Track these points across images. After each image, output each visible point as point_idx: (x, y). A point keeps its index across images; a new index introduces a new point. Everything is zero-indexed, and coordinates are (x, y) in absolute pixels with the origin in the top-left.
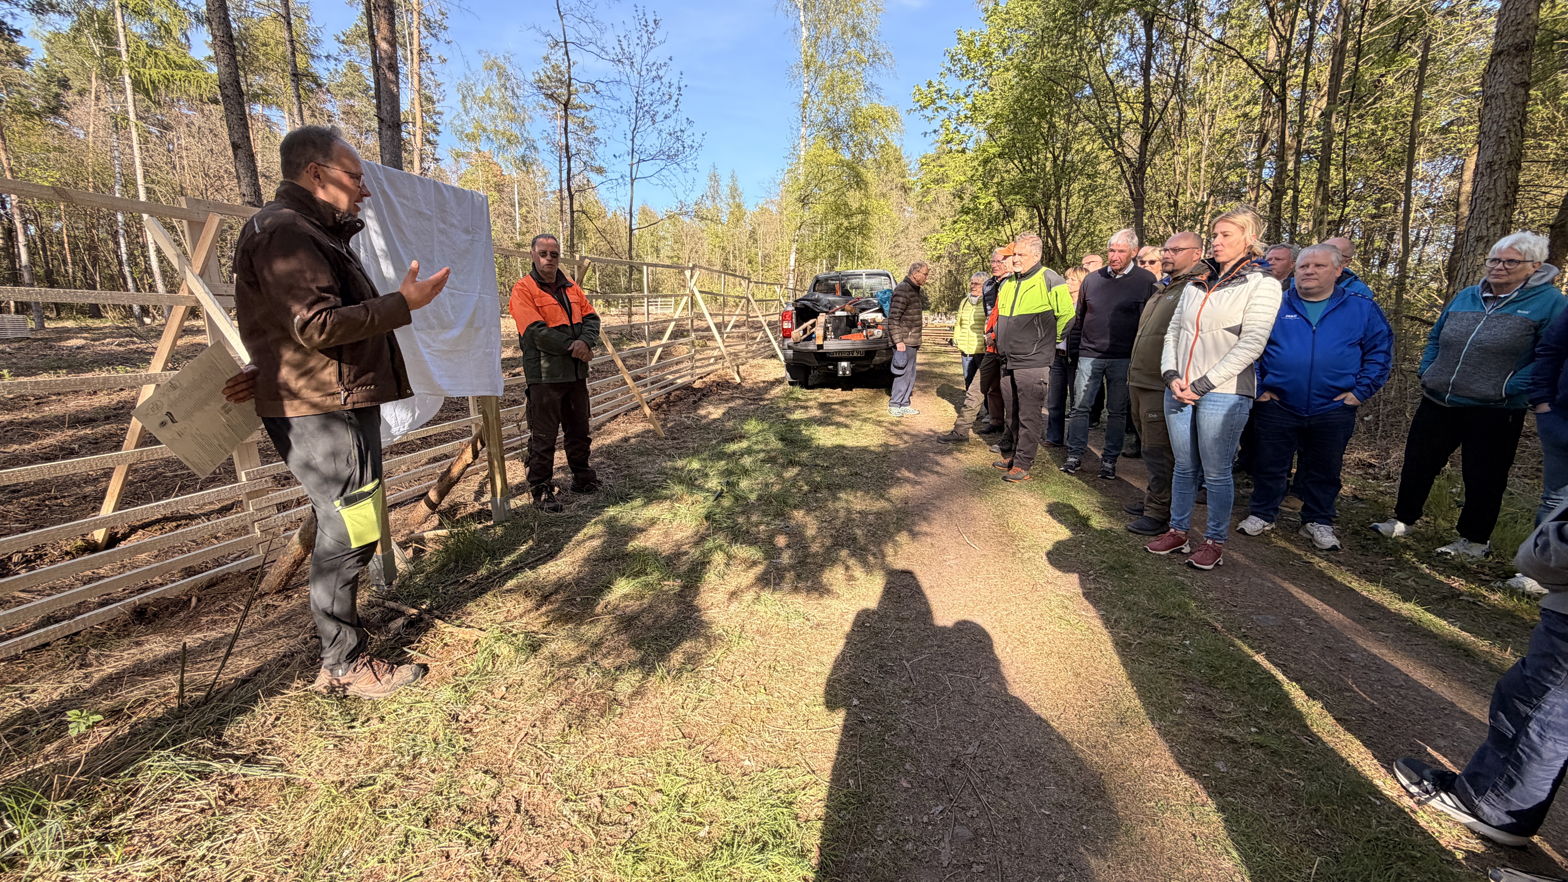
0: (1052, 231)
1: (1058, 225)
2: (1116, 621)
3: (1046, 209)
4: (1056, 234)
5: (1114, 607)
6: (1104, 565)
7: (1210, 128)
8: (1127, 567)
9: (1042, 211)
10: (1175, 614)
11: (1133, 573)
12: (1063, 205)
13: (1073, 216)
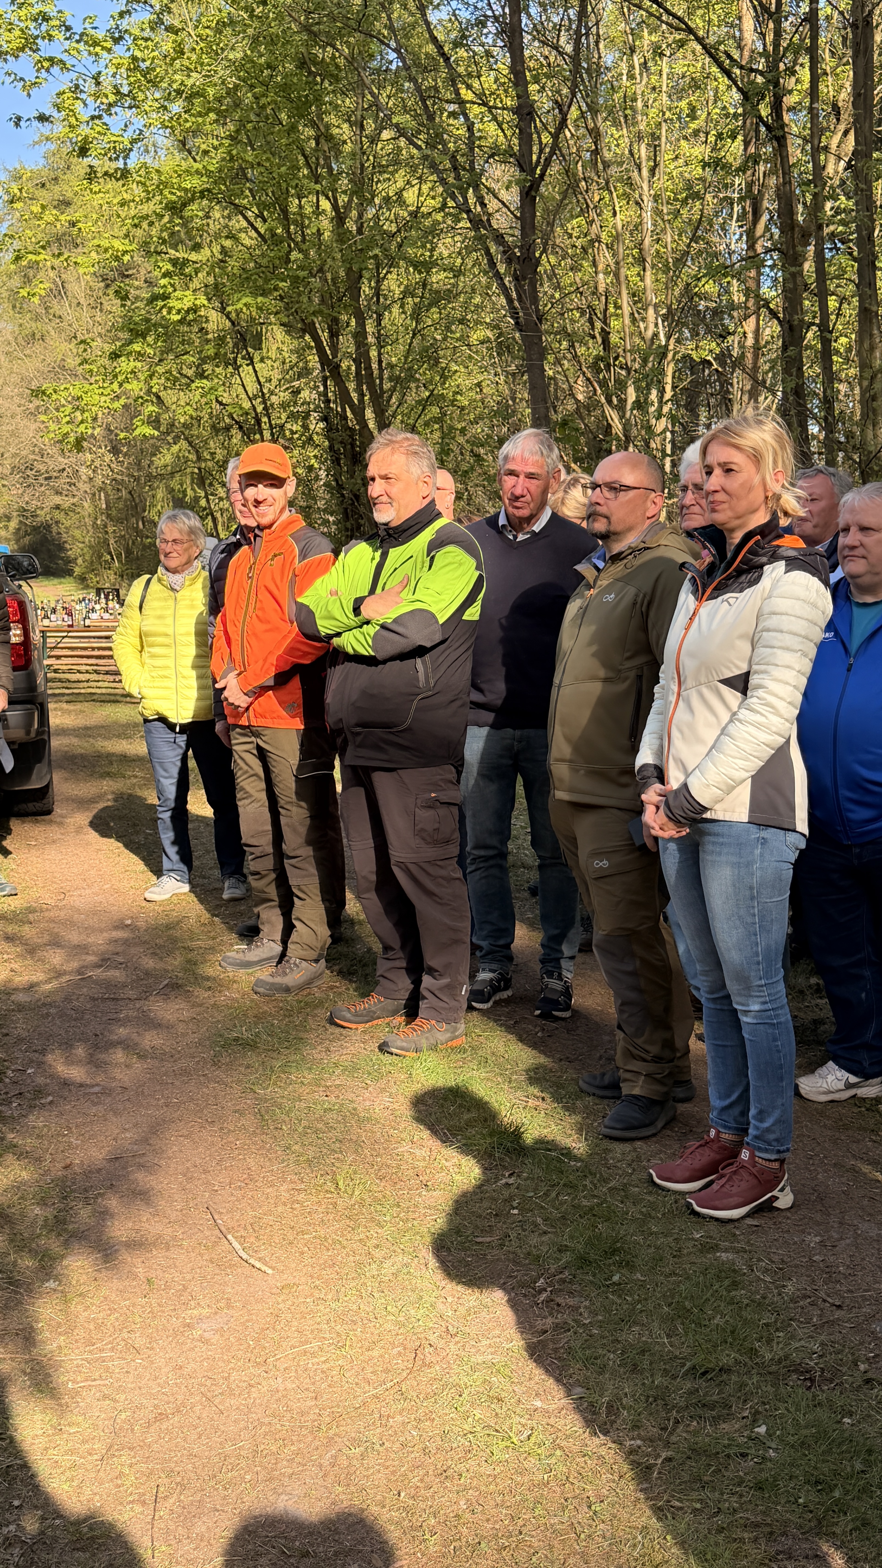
0: (351, 386)
1: (365, 376)
2: (610, 1406)
3: (334, 334)
4: (362, 395)
5: (603, 1369)
6: (566, 1257)
7: (652, 171)
8: (615, 1251)
9: (324, 336)
10: (728, 1357)
11: (630, 1266)
12: (370, 328)
13: (394, 355)
